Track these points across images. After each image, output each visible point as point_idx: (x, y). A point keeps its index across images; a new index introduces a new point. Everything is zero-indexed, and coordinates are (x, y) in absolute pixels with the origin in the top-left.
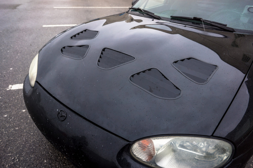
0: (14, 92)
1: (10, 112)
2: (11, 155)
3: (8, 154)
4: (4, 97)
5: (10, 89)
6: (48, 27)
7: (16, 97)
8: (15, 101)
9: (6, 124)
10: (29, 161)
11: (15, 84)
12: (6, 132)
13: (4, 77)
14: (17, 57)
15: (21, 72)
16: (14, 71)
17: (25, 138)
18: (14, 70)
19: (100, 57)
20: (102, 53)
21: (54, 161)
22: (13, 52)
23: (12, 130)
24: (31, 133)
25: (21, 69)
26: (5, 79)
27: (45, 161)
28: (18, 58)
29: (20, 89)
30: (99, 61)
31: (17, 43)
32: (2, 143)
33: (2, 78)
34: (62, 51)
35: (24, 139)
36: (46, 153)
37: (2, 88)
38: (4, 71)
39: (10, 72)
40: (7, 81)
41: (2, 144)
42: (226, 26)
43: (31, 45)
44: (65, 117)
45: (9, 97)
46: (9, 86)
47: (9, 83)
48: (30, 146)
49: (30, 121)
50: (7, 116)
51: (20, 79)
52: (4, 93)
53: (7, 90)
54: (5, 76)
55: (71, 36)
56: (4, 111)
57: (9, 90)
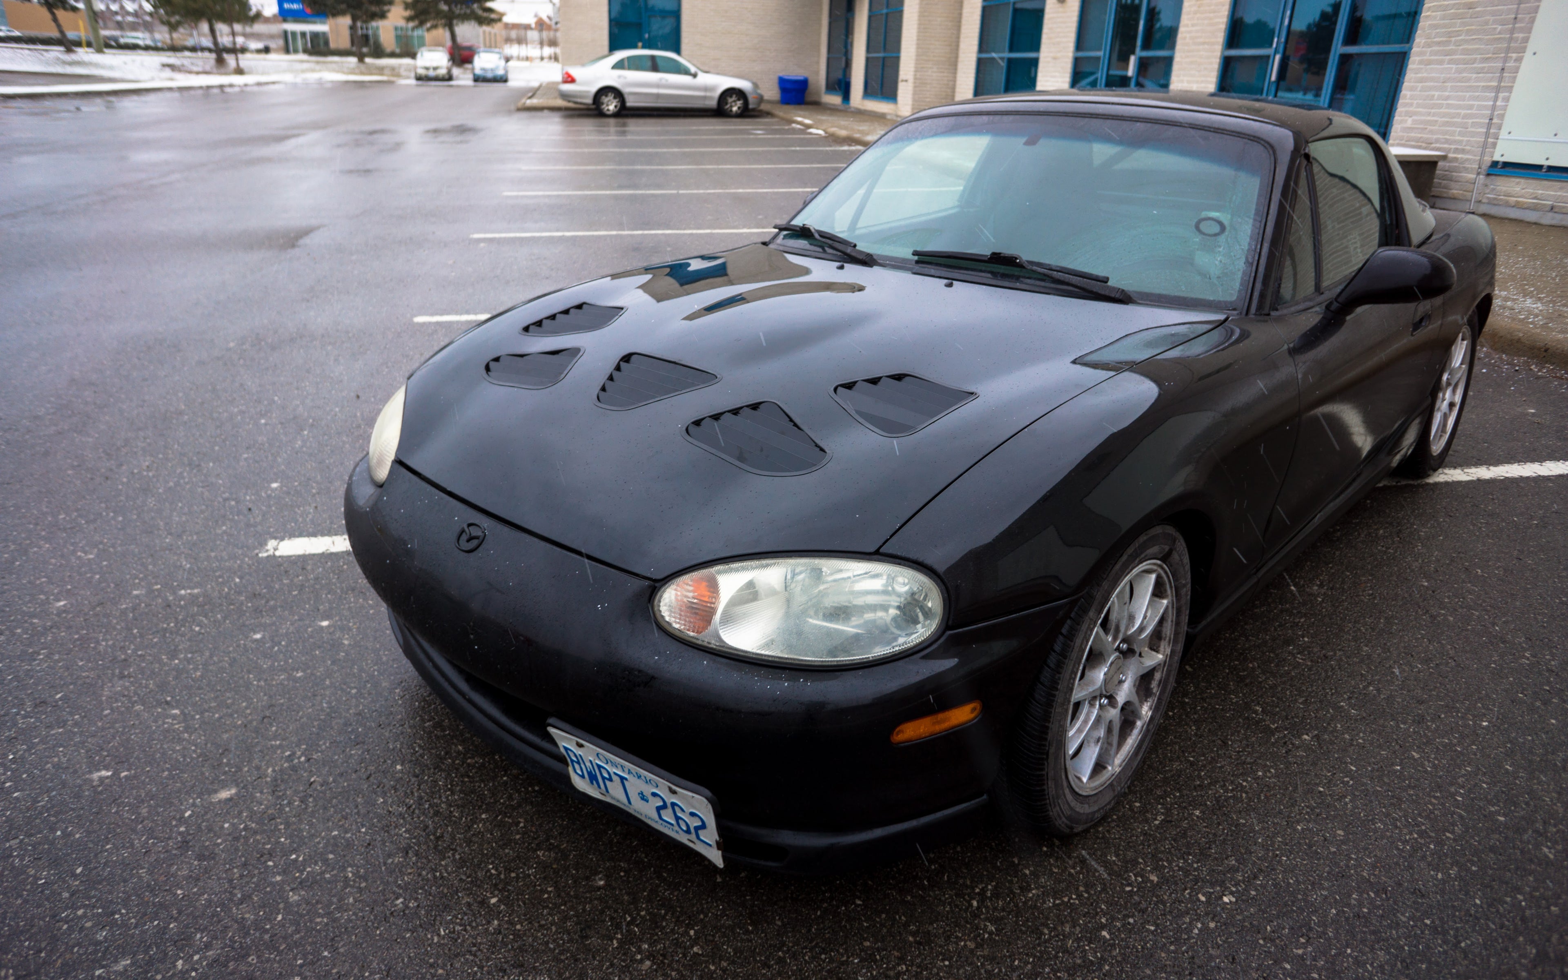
0: (285, 565)
1: (274, 624)
2: (280, 745)
3: (270, 740)
4: (247, 577)
5: (271, 553)
6: (438, 324)
7: (296, 580)
8: (290, 592)
9: (258, 658)
10: (342, 763)
11: (290, 538)
12: (262, 683)
13: (246, 512)
14: (299, 442)
15: (314, 495)
16: (288, 493)
17: (329, 703)
18: (285, 488)
19: (611, 378)
20: (618, 368)
21: (429, 769)
22: (282, 423)
23: (282, 677)
24: (352, 688)
25: (314, 485)
26: (252, 520)
27: (399, 767)
28: (302, 447)
29: (310, 555)
30: (603, 389)
31: (297, 389)
32: (248, 711)
33: (241, 517)
34: (488, 368)
35: (325, 705)
36: (402, 747)
37: (242, 548)
38: (246, 494)
39: (269, 496)
40: (259, 528)
41: (250, 714)
42: (1106, 282)
43: (358, 397)
44: (481, 538)
45: (269, 579)
46: (266, 544)
47: (269, 533)
48: (345, 724)
49: (347, 654)
50: (263, 637)
51: (312, 521)
52: (248, 565)
53: (260, 555)
54: (250, 509)
55: (526, 324)
56: (253, 621)
57: (268, 557)
